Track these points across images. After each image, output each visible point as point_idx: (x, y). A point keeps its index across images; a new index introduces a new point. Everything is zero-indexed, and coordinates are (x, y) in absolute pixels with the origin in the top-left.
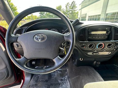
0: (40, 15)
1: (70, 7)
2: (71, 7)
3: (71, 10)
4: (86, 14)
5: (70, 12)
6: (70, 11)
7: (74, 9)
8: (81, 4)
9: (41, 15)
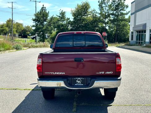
0: (34, 24)
1: (110, 6)
2: (113, 7)
3: (112, 14)
4: (145, 25)
5: (112, 18)
6: (111, 16)
7: (122, 11)
8: (134, 3)
9: (37, 25)
